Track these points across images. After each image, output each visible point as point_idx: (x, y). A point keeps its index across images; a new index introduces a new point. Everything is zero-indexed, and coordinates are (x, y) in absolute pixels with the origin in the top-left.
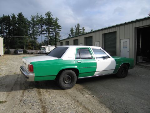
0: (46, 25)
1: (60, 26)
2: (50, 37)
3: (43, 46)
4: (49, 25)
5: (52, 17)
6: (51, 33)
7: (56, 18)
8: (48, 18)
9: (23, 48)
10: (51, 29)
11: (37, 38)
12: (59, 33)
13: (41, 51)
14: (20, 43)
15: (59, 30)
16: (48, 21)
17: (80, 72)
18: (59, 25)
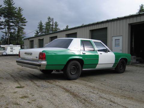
0: (5, 17)
1: (25, 20)
2: (11, 33)
3: (2, 45)
4: (9, 17)
5: (14, 6)
6: (11, 27)
7: (20, 8)
8: (7, 7)
10: (12, 22)
12: (23, 28)
15: (24, 24)
16: (8, 11)
17: (85, 63)
18: (24, 18)
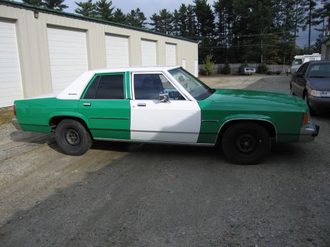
3: (298, 55)
9: (260, 62)
11: (295, 36)
13: (293, 67)
14: (253, 49)
